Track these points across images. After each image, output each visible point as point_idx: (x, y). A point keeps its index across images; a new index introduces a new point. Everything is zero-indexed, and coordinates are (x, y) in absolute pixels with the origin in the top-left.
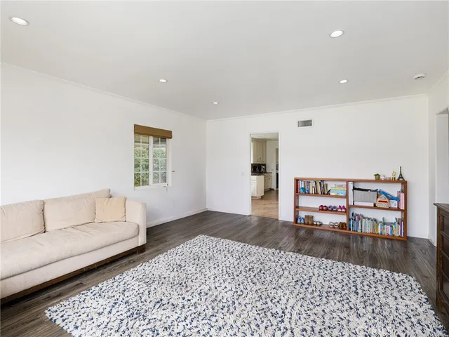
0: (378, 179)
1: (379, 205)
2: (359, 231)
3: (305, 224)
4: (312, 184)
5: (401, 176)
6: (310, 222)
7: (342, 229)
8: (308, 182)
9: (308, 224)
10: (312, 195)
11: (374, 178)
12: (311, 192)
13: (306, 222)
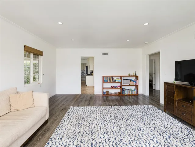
0: (129, 76)
1: (131, 84)
2: (125, 94)
3: (106, 94)
4: (108, 78)
5: (136, 74)
6: (108, 93)
7: (119, 94)
8: (107, 77)
9: (107, 94)
10: (109, 82)
11: (128, 75)
12: (108, 81)
13: (107, 93)
